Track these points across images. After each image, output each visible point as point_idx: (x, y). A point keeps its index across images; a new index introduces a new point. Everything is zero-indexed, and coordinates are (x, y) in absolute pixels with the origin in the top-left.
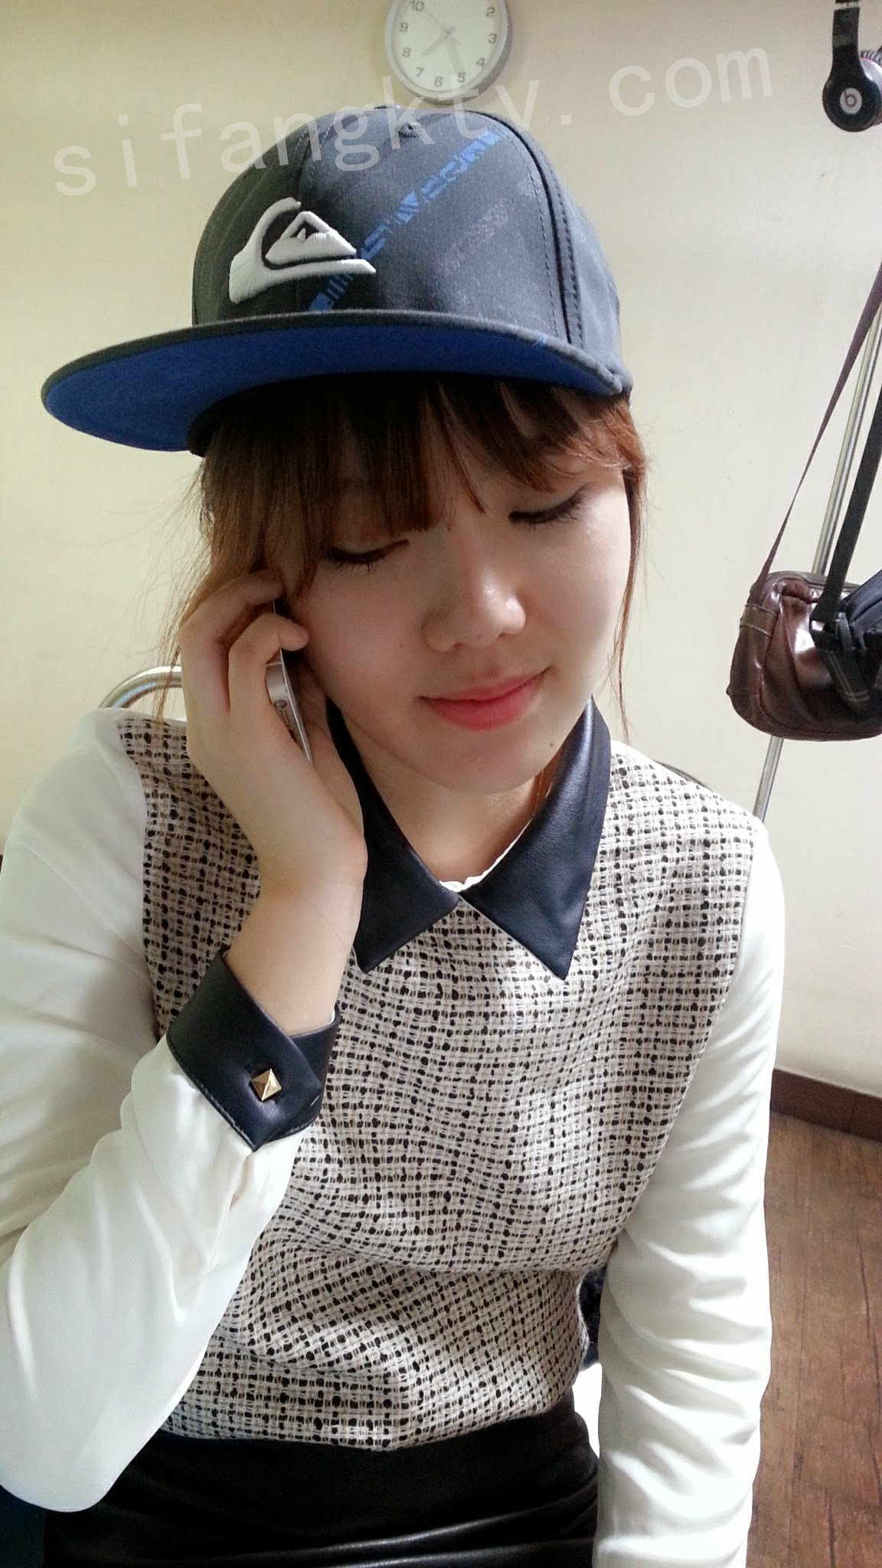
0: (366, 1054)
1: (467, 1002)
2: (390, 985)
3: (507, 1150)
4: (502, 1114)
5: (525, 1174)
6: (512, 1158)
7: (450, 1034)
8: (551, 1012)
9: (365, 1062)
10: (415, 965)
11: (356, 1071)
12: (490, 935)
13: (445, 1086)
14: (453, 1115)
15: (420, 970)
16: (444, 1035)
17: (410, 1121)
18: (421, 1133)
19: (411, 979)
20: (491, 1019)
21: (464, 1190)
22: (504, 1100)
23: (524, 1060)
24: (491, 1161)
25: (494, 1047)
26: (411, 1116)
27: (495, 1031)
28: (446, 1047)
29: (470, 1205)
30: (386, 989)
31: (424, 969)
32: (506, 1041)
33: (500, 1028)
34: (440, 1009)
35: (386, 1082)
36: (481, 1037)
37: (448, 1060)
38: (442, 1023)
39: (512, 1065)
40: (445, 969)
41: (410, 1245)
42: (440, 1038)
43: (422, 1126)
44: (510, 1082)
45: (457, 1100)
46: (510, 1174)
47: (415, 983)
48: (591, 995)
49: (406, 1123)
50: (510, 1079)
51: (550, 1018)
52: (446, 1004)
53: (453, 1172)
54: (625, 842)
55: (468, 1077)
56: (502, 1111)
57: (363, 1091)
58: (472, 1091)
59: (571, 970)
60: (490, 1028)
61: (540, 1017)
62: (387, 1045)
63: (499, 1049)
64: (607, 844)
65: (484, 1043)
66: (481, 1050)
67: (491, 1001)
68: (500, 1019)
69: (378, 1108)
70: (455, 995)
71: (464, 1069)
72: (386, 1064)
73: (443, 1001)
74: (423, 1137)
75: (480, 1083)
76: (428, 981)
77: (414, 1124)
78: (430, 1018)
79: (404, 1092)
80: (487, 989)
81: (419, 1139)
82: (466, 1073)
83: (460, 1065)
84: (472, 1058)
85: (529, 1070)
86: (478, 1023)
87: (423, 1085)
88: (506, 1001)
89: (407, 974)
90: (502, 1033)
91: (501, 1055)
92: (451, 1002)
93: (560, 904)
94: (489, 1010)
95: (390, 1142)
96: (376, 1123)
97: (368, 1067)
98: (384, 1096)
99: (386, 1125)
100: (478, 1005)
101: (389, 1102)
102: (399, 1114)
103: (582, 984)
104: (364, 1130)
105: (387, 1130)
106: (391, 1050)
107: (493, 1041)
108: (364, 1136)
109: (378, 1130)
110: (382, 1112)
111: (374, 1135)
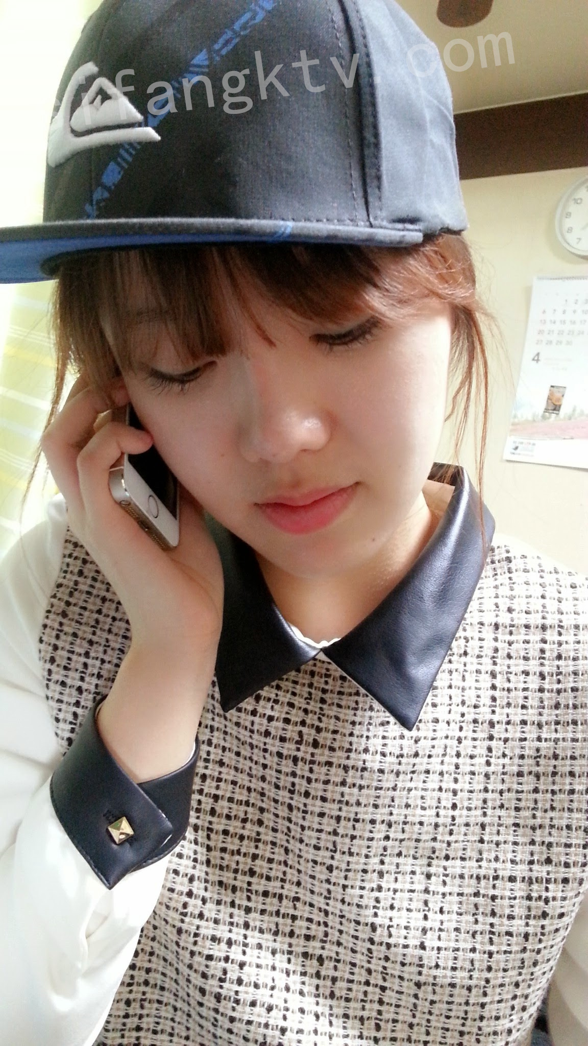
0: (244, 799)
1: (327, 752)
3: (372, 911)
4: (365, 871)
5: (391, 941)
6: (378, 921)
7: (309, 781)
8: (413, 772)
9: (243, 808)
10: (279, 712)
11: (235, 816)
13: (310, 837)
14: (318, 868)
15: (284, 716)
16: (304, 782)
17: (284, 873)
18: (295, 888)
19: (274, 723)
20: (351, 772)
21: (337, 953)
22: (367, 856)
23: (387, 818)
24: (358, 923)
25: (353, 800)
27: (354, 785)
28: (307, 795)
29: (344, 971)
30: (252, 731)
31: (288, 716)
32: (367, 796)
33: (359, 782)
34: (300, 755)
35: (262, 830)
36: (340, 789)
37: (309, 809)
38: (302, 770)
39: (373, 822)
42: (302, 785)
43: (295, 880)
44: (371, 839)
45: (321, 853)
46: (376, 939)
47: (276, 727)
49: (281, 875)
50: (371, 835)
51: (412, 779)
52: (305, 751)
53: (326, 935)
54: (505, 619)
55: (330, 829)
56: (365, 867)
57: (242, 838)
58: (334, 843)
60: (349, 781)
61: (401, 777)
62: (260, 789)
63: (359, 803)
65: (342, 795)
66: (340, 802)
67: (353, 755)
68: (359, 773)
69: (255, 857)
70: (315, 744)
71: (325, 820)
72: (262, 810)
73: (302, 748)
74: (297, 893)
75: (342, 836)
76: (290, 727)
77: (288, 877)
78: (290, 763)
79: (278, 841)
80: (352, 744)
81: (293, 895)
82: (328, 825)
84: (331, 809)
85: (393, 829)
86: (336, 775)
88: (367, 757)
89: (270, 719)
90: (361, 787)
91: (361, 809)
92: (311, 750)
94: (350, 763)
95: (266, 894)
96: (252, 873)
97: (246, 813)
98: (260, 845)
99: (261, 876)
100: (338, 757)
101: (265, 851)
102: (274, 866)
103: (446, 747)
104: (239, 877)
105: (263, 881)
106: (263, 794)
107: (352, 794)
108: (238, 884)
109: (254, 880)
110: (258, 862)
111: (249, 884)
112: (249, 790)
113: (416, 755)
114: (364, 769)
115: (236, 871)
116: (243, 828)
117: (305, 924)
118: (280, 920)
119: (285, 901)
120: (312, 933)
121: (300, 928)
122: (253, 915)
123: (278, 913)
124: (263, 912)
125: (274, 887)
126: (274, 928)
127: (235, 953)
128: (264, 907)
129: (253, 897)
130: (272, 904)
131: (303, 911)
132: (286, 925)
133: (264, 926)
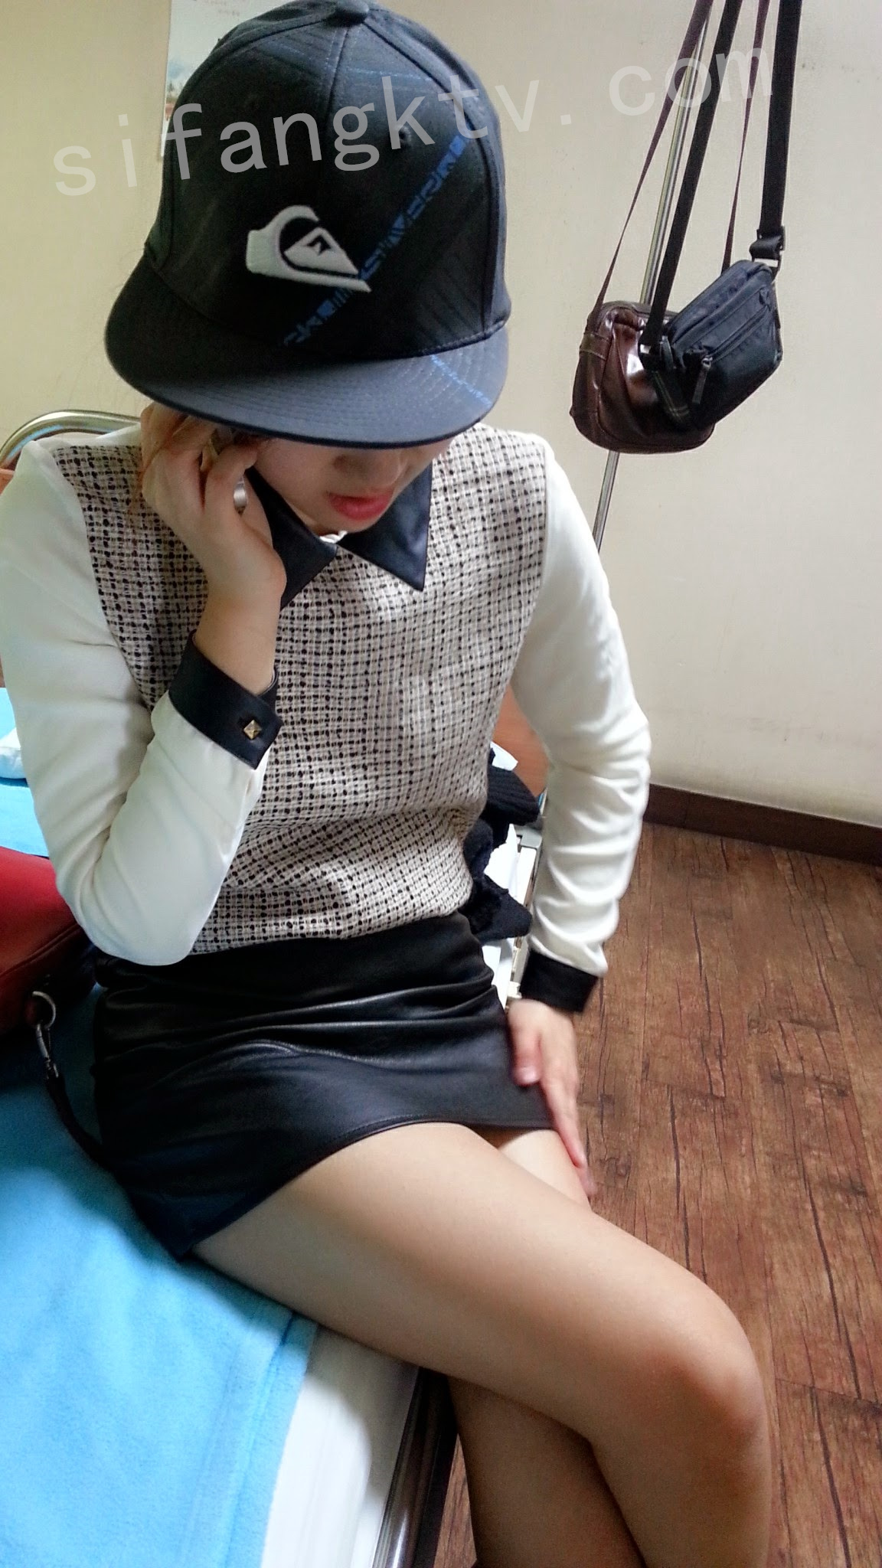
0: (287, 670)
2: (296, 615)
8: (416, 616)
11: (282, 685)
12: (364, 568)
13: (348, 681)
14: (357, 701)
15: (315, 600)
16: (341, 645)
17: (327, 715)
18: (336, 723)
19: (310, 608)
22: (391, 683)
23: (401, 652)
25: (377, 647)
26: (327, 712)
27: (377, 636)
28: (343, 652)
30: (293, 619)
31: (319, 600)
32: (385, 642)
33: (379, 633)
34: (334, 626)
35: (305, 689)
37: (346, 662)
38: (337, 636)
39: (392, 657)
40: (334, 597)
41: (342, 803)
42: (337, 647)
43: (337, 717)
44: (393, 670)
45: (358, 690)
47: (313, 611)
48: (443, 599)
49: (324, 717)
50: (392, 667)
51: (415, 621)
52: (338, 622)
53: (364, 748)
55: (363, 671)
56: (390, 691)
57: (290, 699)
58: (367, 680)
59: (427, 583)
61: (408, 621)
62: (301, 660)
63: (381, 648)
66: (368, 651)
67: (372, 615)
68: (379, 627)
69: (303, 710)
70: (344, 615)
71: (358, 667)
72: (303, 675)
73: (335, 620)
75: (372, 674)
76: (323, 607)
77: (331, 717)
78: (328, 634)
79: (319, 694)
80: (368, 607)
81: (336, 728)
83: (356, 663)
84: (363, 657)
85: (405, 659)
86: (363, 632)
87: (332, 684)
88: (382, 613)
89: (306, 605)
90: (381, 636)
92: (341, 620)
93: (410, 538)
94: (371, 621)
95: (316, 733)
96: (304, 721)
97: (290, 680)
98: (306, 700)
99: (311, 722)
100: (362, 619)
101: (310, 703)
102: (318, 712)
103: (436, 592)
104: (296, 726)
105: (313, 725)
106: (305, 663)
107: (375, 643)
108: (296, 732)
109: (307, 726)
110: (306, 712)
111: (304, 729)
112: (290, 663)
113: (415, 602)
114: (381, 623)
115: (292, 723)
116: (290, 691)
117: (348, 746)
118: (331, 748)
119: (331, 735)
120: (355, 751)
121: (346, 750)
122: (311, 750)
123: (328, 744)
124: (318, 746)
126: (327, 755)
127: (306, 780)
128: (318, 742)
129: (309, 738)
130: (322, 739)
131: (345, 737)
132: (335, 751)
133: (321, 756)
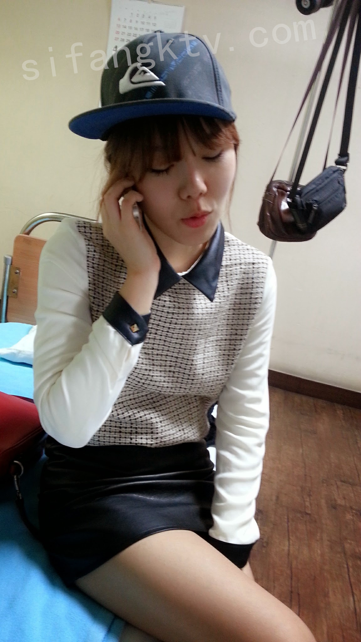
1: (182, 310)
4: (192, 345)
5: (197, 363)
7: (177, 319)
10: (167, 299)
17: (163, 348)
18: (166, 352)
20: (189, 315)
22: (193, 340)
27: (191, 319)
31: (170, 300)
37: (176, 328)
38: (175, 316)
39: (195, 330)
41: (162, 386)
44: (194, 335)
54: (229, 263)
59: (214, 299)
63: (192, 324)
64: (224, 263)
76: (171, 303)
78: (171, 314)
80: (188, 306)
83: (180, 329)
87: (168, 336)
88: (194, 310)
92: (178, 310)
93: (211, 280)
125: (160, 352)
